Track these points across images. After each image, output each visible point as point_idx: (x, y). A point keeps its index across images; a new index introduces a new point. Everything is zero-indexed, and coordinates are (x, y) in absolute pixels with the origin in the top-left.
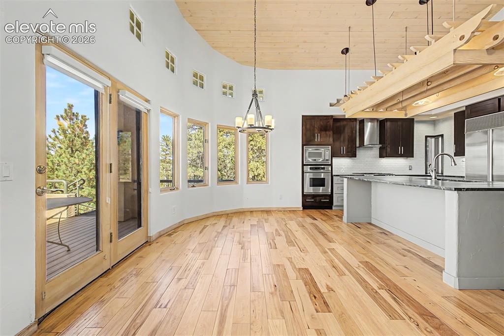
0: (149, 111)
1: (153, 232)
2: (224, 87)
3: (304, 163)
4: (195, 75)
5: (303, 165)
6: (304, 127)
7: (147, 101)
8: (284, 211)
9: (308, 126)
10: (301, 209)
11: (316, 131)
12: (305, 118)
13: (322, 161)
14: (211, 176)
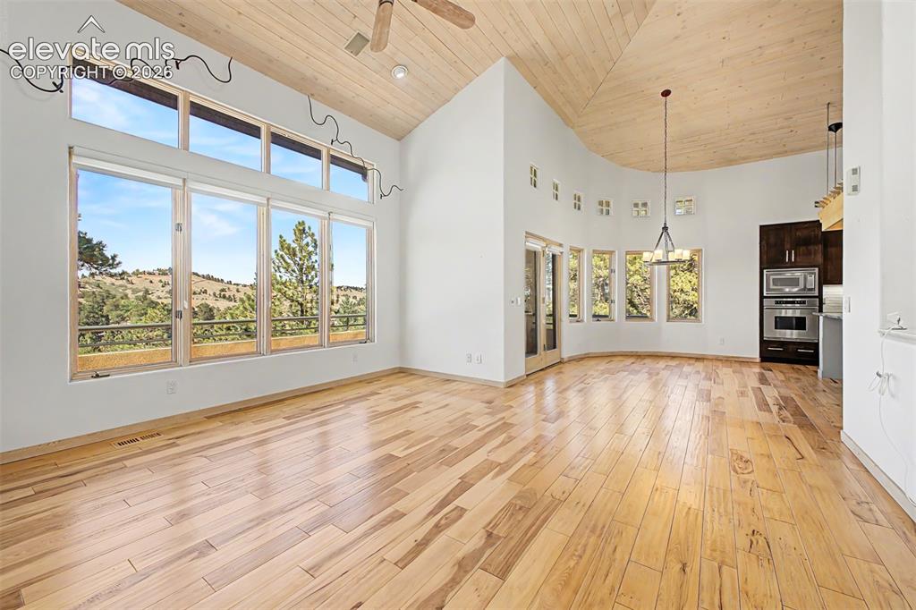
0: (562, 253)
1: (566, 354)
2: (636, 205)
3: (765, 295)
4: (601, 203)
5: (762, 297)
6: (764, 243)
7: (561, 245)
8: (727, 361)
9: (772, 240)
10: (758, 360)
11: (787, 246)
12: (765, 230)
13: (800, 290)
14: (619, 308)
